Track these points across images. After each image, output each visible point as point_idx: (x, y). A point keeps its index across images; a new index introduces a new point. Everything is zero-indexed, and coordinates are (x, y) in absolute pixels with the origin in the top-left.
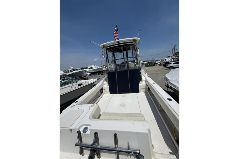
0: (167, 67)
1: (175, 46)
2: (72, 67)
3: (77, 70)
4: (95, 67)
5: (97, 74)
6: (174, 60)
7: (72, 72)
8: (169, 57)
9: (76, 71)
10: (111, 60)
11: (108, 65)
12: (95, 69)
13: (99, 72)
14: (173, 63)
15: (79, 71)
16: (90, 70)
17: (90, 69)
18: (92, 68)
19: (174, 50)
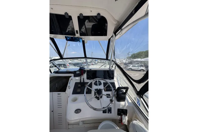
8: (125, 59)
19: (128, 55)
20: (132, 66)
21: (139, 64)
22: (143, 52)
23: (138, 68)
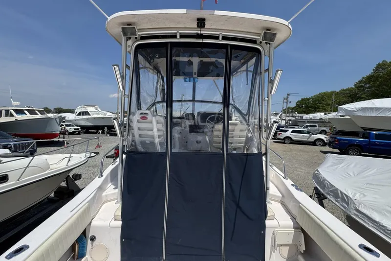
0: (279, 137)
1: (288, 95)
2: (18, 103)
3: (32, 112)
4: (96, 113)
5: (100, 131)
6: (286, 123)
7: (12, 115)
8: (276, 114)
9: (28, 116)
10: (150, 101)
11: (136, 117)
12: (95, 118)
13: (106, 129)
14: (291, 130)
15: (39, 116)
16: (81, 117)
17: (79, 114)
18: (87, 113)
19: (287, 102)
20: (292, 132)
21: (315, 126)
22: (332, 93)
23: (309, 137)
